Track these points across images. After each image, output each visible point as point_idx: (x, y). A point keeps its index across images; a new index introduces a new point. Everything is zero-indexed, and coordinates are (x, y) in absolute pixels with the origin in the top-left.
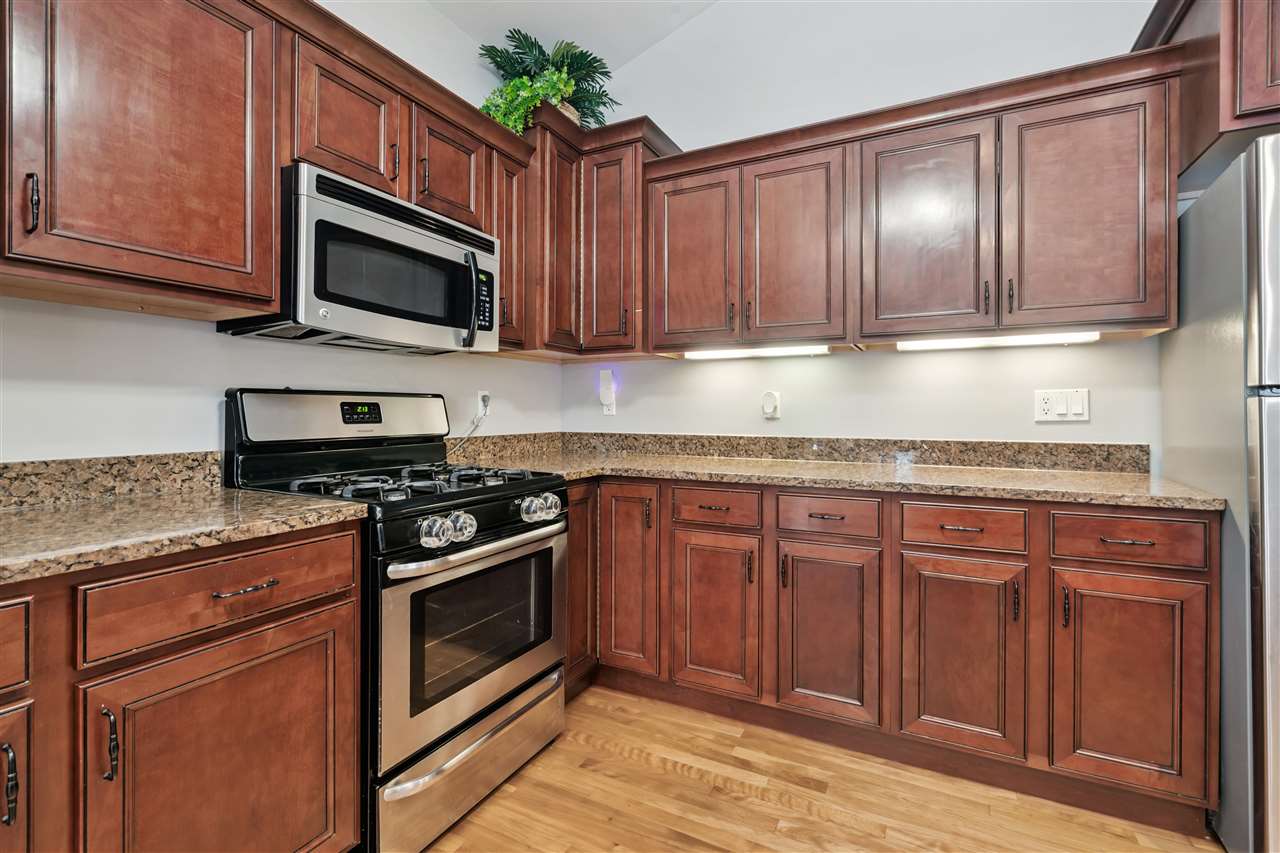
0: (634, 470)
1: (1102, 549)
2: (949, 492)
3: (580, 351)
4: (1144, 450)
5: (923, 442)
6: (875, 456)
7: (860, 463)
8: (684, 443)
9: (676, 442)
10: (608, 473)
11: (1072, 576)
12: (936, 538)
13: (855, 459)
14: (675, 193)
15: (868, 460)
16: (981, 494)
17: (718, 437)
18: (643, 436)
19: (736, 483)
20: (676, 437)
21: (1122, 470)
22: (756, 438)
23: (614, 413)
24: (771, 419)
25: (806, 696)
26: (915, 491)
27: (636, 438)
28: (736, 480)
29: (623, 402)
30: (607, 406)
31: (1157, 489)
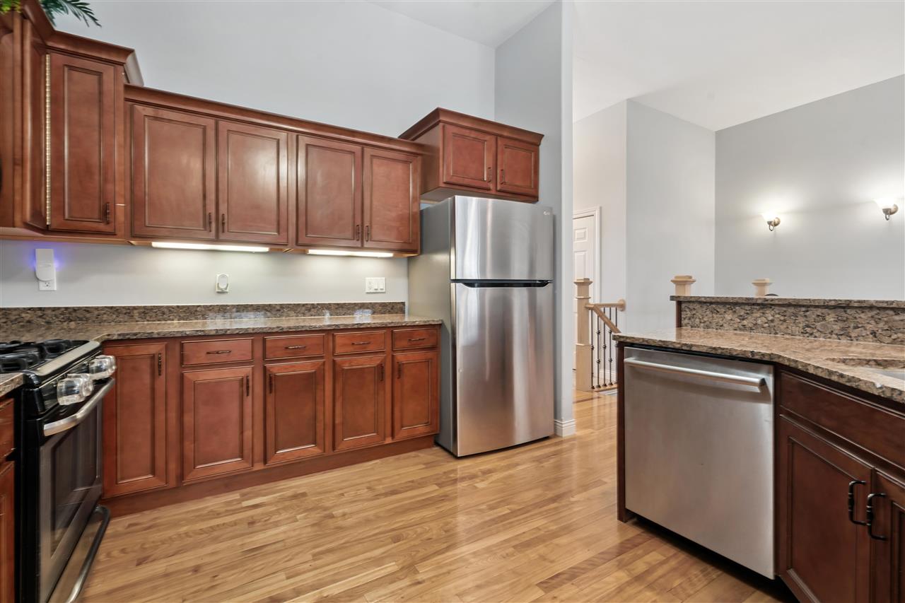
0: (144, 333)
1: (409, 344)
2: (356, 327)
3: (46, 230)
4: (403, 304)
5: (318, 304)
6: (292, 313)
7: (284, 318)
8: (144, 312)
9: (135, 311)
10: (115, 337)
11: (400, 357)
12: (350, 349)
13: (281, 316)
14: (156, 118)
15: (288, 316)
16: (369, 326)
17: (178, 307)
18: (97, 308)
19: (237, 334)
20: (135, 308)
21: (397, 313)
22: (211, 306)
23: (55, 289)
24: (222, 292)
25: (283, 454)
26: (341, 328)
27: (87, 310)
28: (237, 332)
29: (62, 279)
30: (45, 282)
31: (407, 319)
